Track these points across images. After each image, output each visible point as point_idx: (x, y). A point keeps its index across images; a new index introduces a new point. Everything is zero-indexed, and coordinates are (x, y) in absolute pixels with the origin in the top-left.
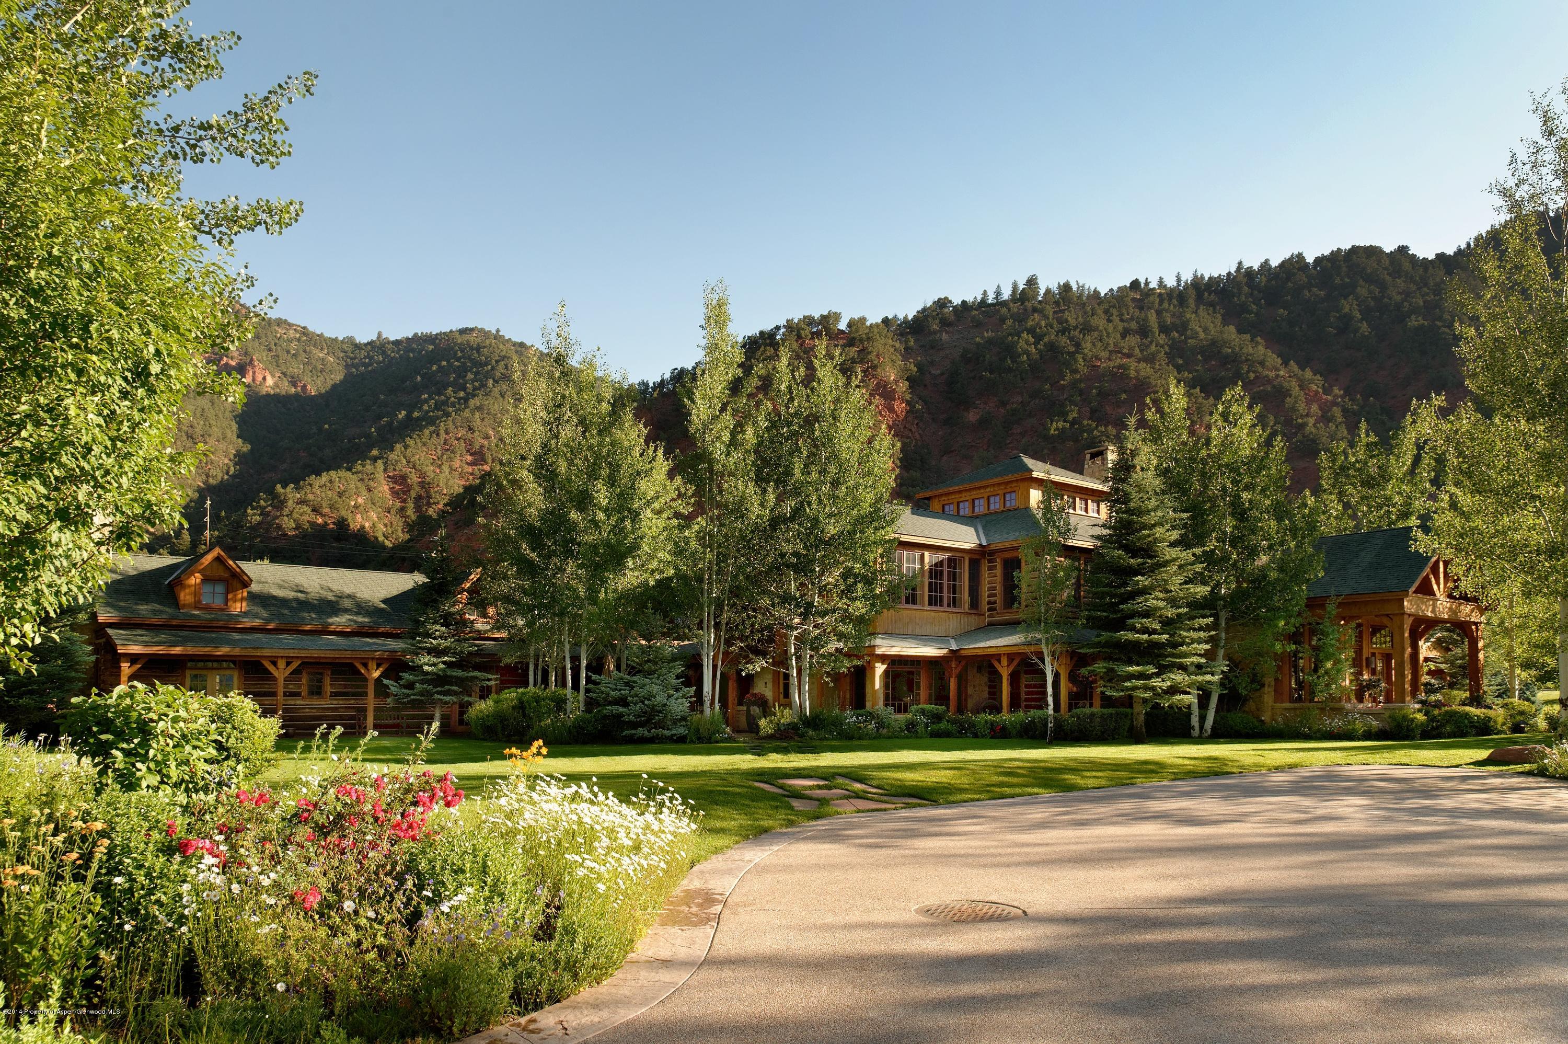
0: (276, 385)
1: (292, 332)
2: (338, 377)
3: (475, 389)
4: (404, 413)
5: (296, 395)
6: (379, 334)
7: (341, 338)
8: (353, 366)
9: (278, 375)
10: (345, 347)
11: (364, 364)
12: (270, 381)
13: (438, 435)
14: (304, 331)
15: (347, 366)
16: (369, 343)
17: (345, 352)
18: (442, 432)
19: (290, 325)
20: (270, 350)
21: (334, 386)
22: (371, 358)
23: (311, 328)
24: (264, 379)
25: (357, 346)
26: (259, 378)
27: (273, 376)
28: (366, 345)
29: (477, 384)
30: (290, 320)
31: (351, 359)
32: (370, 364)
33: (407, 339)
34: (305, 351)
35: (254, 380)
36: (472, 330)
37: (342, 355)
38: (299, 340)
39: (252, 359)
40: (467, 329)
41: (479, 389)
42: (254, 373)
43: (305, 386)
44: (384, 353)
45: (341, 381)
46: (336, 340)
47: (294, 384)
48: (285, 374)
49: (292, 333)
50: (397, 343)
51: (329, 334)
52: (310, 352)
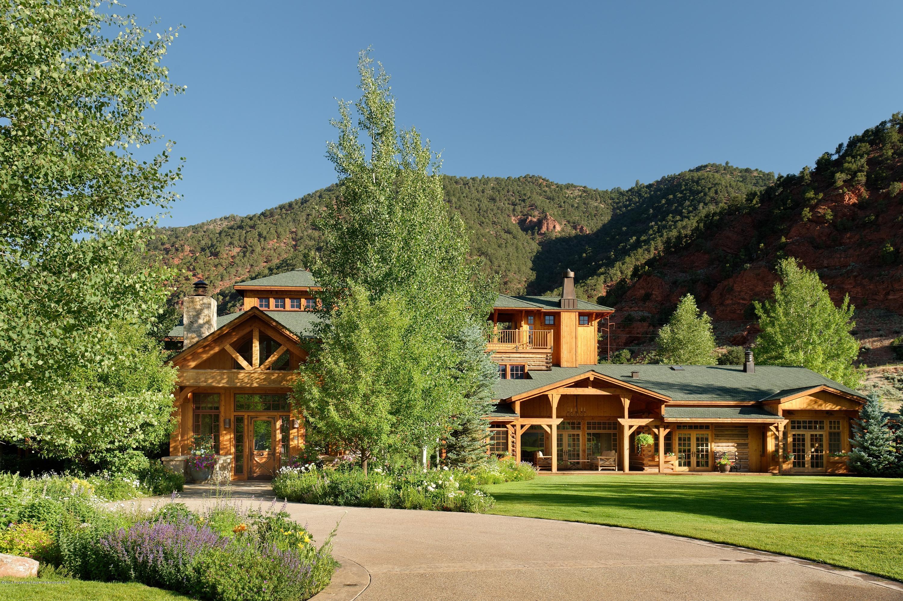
0: (563, 230)
1: (576, 191)
2: (607, 218)
3: (689, 212)
4: (634, 238)
5: (577, 237)
6: (637, 183)
7: (610, 190)
8: (618, 208)
9: (564, 223)
10: (613, 196)
11: (626, 206)
12: (558, 228)
13: (649, 252)
14: (585, 190)
15: (614, 209)
16: (630, 190)
17: (612, 199)
18: (652, 249)
19: (575, 187)
20: (561, 207)
21: (604, 225)
22: (630, 200)
23: (589, 187)
24: (554, 227)
25: (622, 194)
26: (551, 227)
27: (561, 224)
28: (627, 192)
29: (691, 209)
30: (575, 184)
31: (617, 203)
32: (630, 205)
33: (657, 182)
34: (584, 204)
35: (547, 229)
36: (706, 166)
37: (610, 201)
38: (581, 196)
39: (546, 215)
40: (701, 167)
41: (691, 212)
42: (548, 224)
43: (582, 227)
44: (640, 196)
45: (609, 222)
46: (606, 192)
47: (575, 228)
48: (569, 222)
49: (577, 193)
50: (650, 186)
51: (602, 188)
52: (588, 204)
